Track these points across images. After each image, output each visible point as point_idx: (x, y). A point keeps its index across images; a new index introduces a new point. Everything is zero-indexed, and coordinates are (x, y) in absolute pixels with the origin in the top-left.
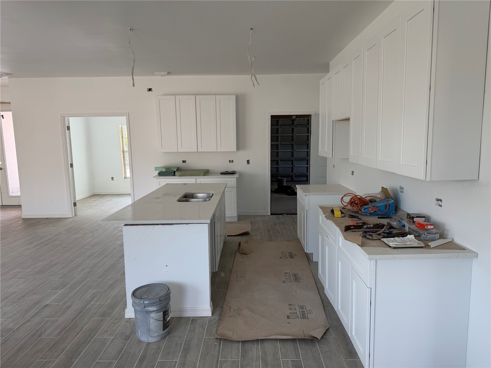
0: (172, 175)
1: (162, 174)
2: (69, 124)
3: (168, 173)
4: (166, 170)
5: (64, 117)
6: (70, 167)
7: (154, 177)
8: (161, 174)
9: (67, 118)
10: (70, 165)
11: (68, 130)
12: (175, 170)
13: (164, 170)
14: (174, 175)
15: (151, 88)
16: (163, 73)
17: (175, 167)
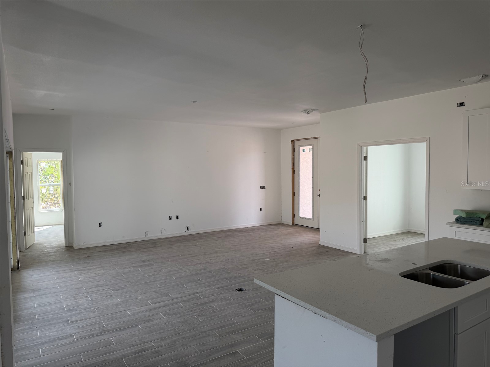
0: (476, 224)
1: (462, 220)
2: (367, 153)
3: (472, 221)
4: (467, 215)
5: (362, 147)
6: (363, 199)
7: (448, 224)
8: (460, 220)
9: (365, 147)
10: (363, 197)
11: (364, 160)
12: (484, 217)
13: (464, 215)
14: (481, 224)
15: (462, 102)
16: (475, 78)
17: (483, 212)
